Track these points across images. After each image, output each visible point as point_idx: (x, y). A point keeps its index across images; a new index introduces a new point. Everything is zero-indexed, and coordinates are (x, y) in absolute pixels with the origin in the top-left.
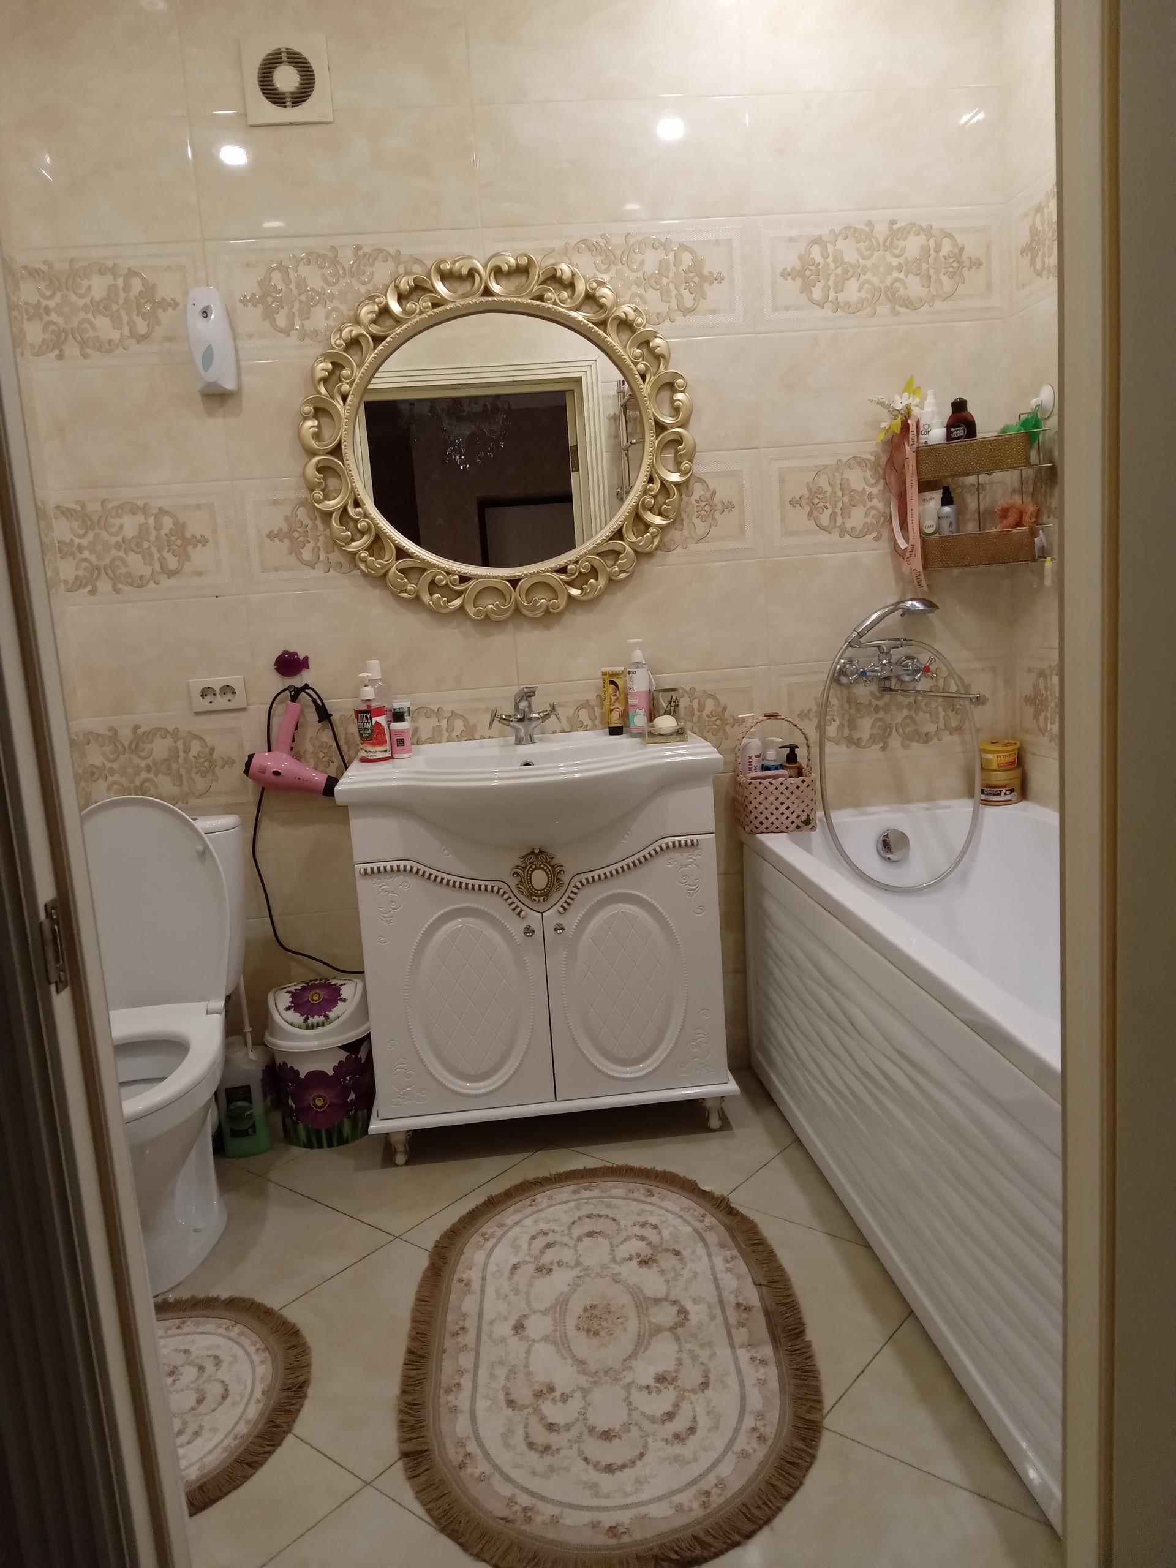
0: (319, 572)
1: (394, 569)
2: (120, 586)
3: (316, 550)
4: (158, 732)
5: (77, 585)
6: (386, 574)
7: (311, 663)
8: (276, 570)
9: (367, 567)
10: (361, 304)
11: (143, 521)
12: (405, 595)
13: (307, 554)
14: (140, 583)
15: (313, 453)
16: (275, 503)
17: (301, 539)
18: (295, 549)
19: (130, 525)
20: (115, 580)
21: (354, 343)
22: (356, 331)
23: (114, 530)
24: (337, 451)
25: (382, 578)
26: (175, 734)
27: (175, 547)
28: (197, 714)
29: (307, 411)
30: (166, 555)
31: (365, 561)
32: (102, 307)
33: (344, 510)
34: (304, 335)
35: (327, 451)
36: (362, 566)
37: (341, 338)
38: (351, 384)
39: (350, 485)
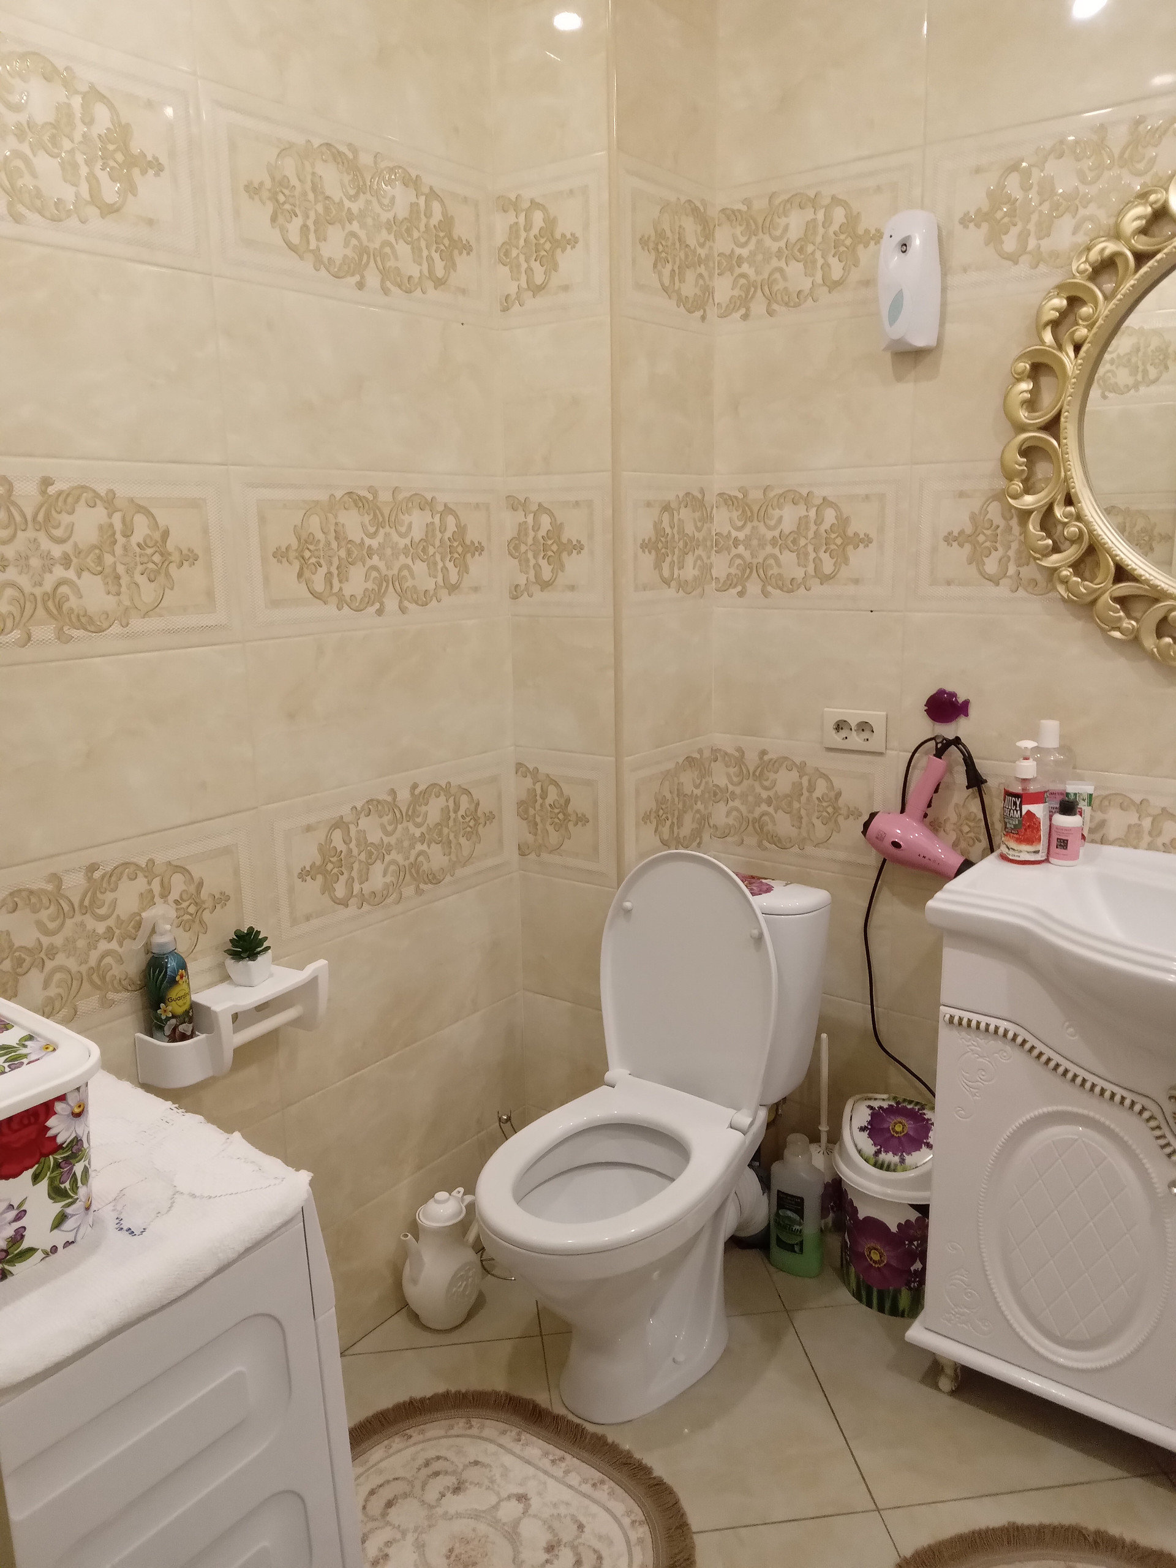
0: (1002, 590)
1: (1106, 597)
2: (769, 588)
3: (1004, 562)
4: (783, 761)
5: (728, 584)
6: (1094, 602)
7: (972, 710)
8: (949, 583)
9: (1068, 590)
10: (1127, 205)
11: (804, 513)
12: (1117, 634)
13: (991, 566)
14: (789, 586)
15: (1021, 428)
16: (962, 494)
17: (988, 544)
18: (976, 558)
19: (788, 517)
20: (766, 581)
21: (1106, 266)
22: (1111, 247)
23: (772, 523)
24: (1052, 426)
25: (1087, 607)
26: (802, 768)
27: (833, 547)
28: (830, 749)
29: (1020, 370)
30: (822, 555)
31: (1065, 581)
32: (797, 251)
33: (1050, 509)
34: (1038, 259)
35: (1039, 426)
36: (1061, 589)
37: (1087, 260)
38: (1090, 327)
39: (1063, 474)
